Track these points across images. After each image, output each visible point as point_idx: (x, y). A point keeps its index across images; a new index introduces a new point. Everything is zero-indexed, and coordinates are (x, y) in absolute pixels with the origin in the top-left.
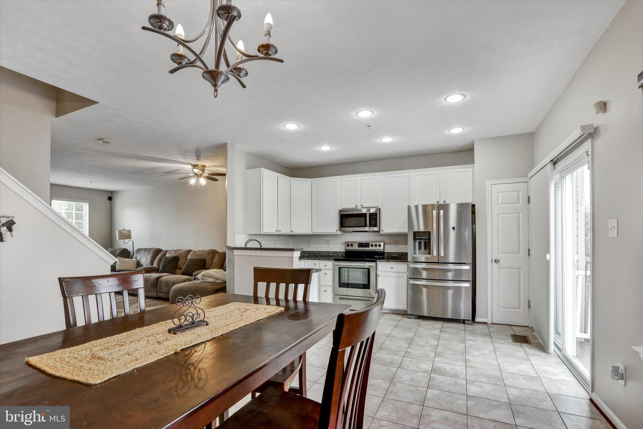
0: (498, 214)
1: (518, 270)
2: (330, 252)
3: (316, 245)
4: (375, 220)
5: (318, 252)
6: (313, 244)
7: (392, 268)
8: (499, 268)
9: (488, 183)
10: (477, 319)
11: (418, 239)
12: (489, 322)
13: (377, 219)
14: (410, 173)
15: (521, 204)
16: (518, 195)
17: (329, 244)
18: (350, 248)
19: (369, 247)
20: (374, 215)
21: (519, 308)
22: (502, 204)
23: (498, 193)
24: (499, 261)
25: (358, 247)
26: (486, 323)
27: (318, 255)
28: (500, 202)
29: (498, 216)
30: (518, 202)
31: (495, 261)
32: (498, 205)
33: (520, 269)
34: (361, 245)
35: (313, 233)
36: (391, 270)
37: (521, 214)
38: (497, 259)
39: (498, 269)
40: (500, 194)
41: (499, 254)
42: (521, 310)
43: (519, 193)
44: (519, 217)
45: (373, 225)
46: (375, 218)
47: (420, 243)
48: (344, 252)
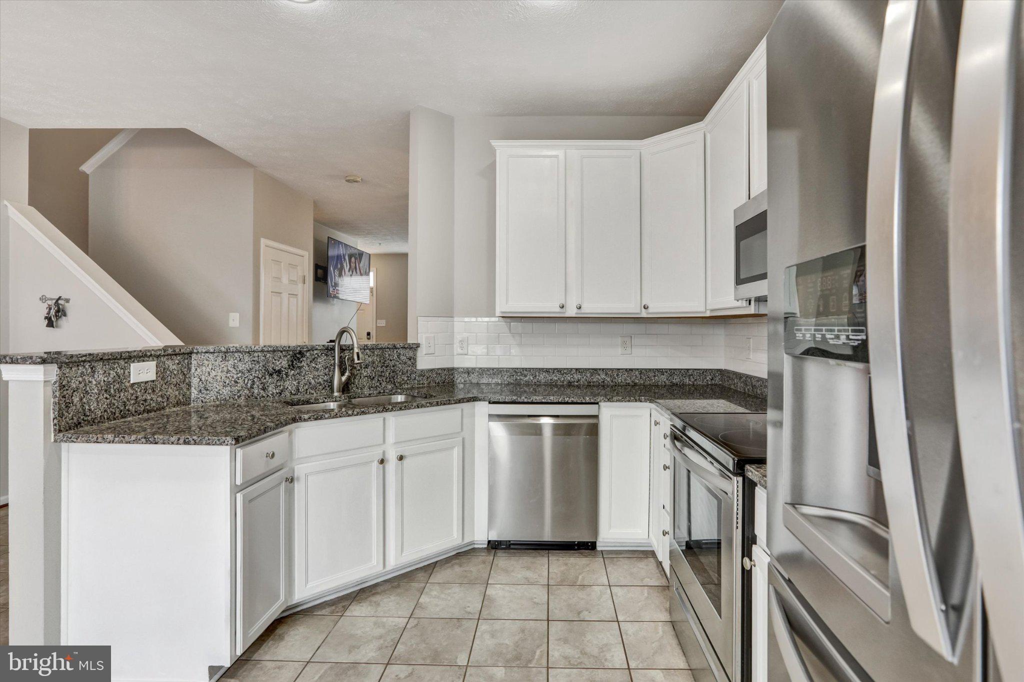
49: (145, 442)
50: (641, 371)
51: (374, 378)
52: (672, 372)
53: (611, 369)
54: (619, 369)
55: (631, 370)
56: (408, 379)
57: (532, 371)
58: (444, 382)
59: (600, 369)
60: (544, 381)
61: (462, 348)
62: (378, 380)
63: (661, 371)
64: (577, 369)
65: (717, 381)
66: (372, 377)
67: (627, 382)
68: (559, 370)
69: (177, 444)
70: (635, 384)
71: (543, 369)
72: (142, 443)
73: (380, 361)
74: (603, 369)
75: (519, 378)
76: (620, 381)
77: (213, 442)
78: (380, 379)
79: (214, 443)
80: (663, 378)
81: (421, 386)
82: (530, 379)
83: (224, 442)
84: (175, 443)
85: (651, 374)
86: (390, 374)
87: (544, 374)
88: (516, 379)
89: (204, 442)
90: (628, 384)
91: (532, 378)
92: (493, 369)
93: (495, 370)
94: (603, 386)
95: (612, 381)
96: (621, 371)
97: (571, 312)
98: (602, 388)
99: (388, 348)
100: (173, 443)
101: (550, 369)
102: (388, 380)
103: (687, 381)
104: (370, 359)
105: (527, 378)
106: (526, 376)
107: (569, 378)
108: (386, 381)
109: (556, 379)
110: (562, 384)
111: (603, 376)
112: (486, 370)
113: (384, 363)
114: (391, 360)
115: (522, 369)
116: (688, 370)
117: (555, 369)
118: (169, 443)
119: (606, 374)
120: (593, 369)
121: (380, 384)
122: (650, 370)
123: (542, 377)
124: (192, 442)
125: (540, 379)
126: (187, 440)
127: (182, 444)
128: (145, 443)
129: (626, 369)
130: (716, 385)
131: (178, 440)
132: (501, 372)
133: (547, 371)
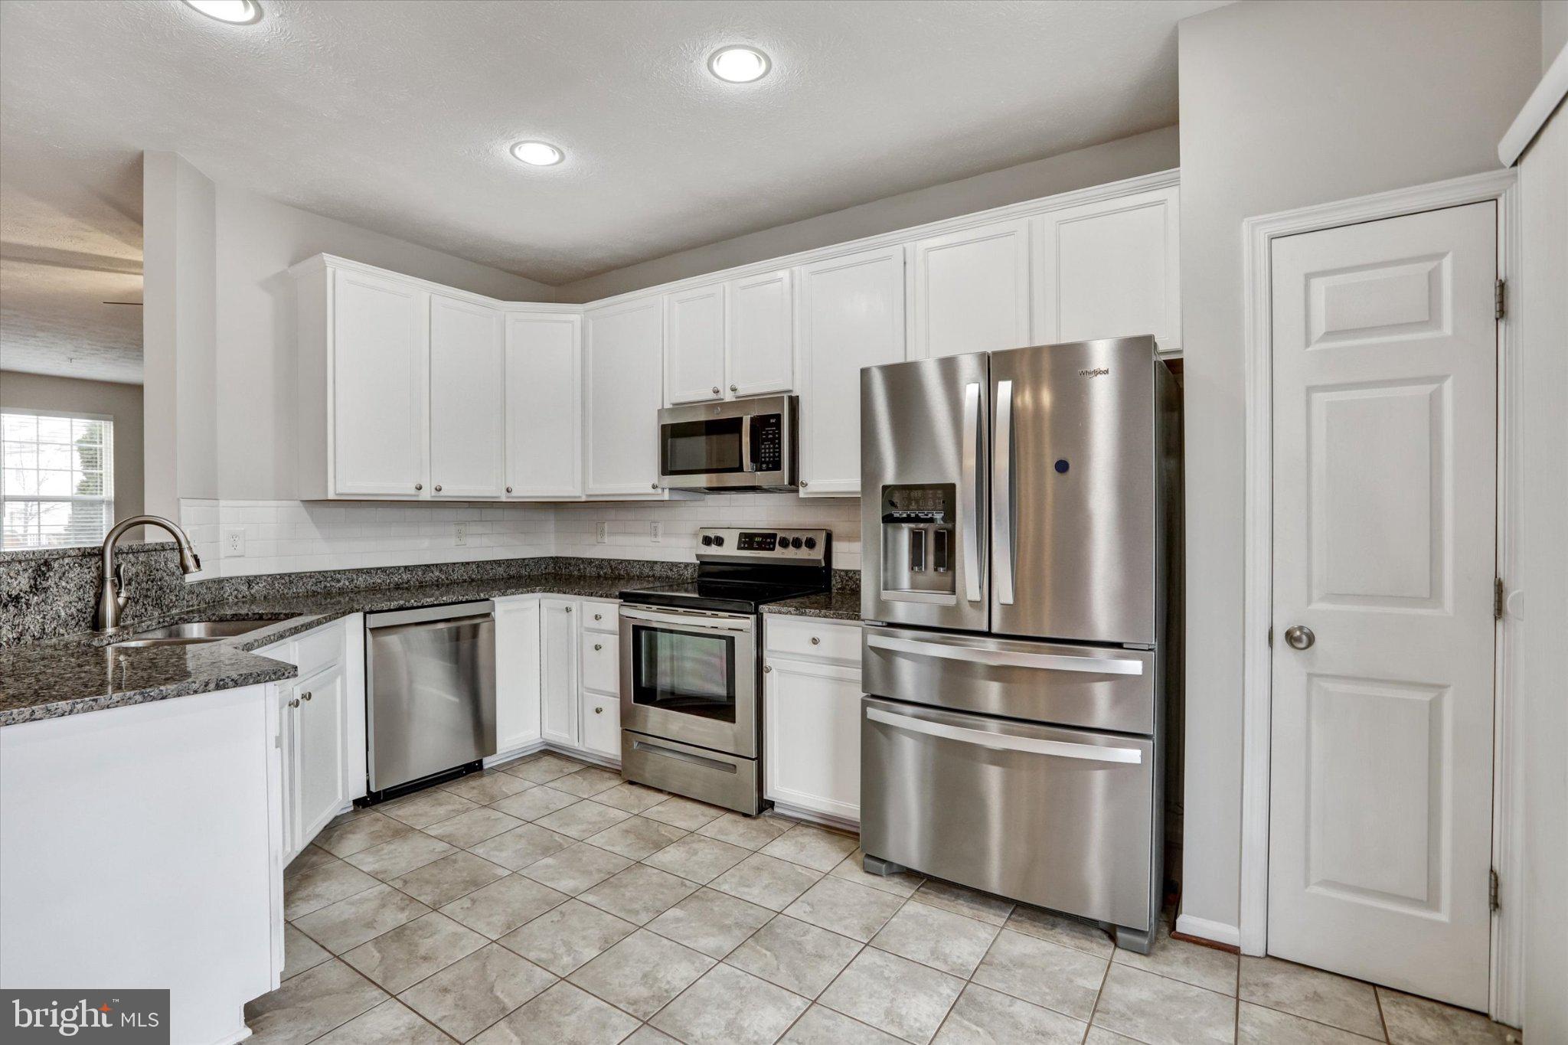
0: (1310, 390)
1: (1426, 697)
2: (656, 562)
3: (621, 540)
4: (774, 444)
5: (622, 561)
6: (611, 534)
7: (815, 641)
8: (1310, 676)
9: (1252, 234)
10: (1186, 923)
11: (908, 520)
12: (1252, 946)
13: (779, 438)
14: (905, 245)
15: (1447, 329)
16: (1433, 280)
17: (656, 535)
18: (713, 550)
19: (773, 549)
20: (772, 425)
21: (1431, 901)
22: (1330, 335)
23: (1308, 277)
24: (1311, 640)
25: (739, 548)
26: (1233, 950)
27: (622, 572)
28: (1319, 327)
29: (1308, 403)
30: (1432, 318)
31: (1290, 637)
32: (1308, 344)
33: (1442, 687)
34: (748, 540)
35: (591, 496)
36: (812, 649)
37: (1448, 386)
38: (1301, 628)
39: (1304, 678)
40: (1319, 286)
41: (1309, 601)
42: (1443, 917)
43: (1440, 265)
44: (1434, 402)
45: (767, 463)
46: (774, 434)
47: (916, 539)
48: (694, 565)
49: (141, 700)
50: (478, 564)
51: (138, 601)
52: (509, 563)
53: (446, 564)
54: (454, 564)
55: (468, 563)
56: (177, 600)
57: (347, 573)
58: (214, 602)
59: (433, 565)
60: (364, 586)
61: (235, 547)
62: (144, 604)
63: (498, 563)
64: (406, 567)
65: (550, 569)
66: (136, 600)
67: (464, 578)
68: (383, 570)
69: (204, 692)
70: (473, 580)
71: (363, 569)
72: (136, 703)
73: (145, 573)
74: (437, 565)
75: (328, 585)
76: (456, 578)
77: (265, 678)
78: (145, 602)
79: (267, 678)
80: (501, 570)
81: (191, 608)
82: (344, 584)
83: (284, 674)
84: (200, 690)
85: (488, 567)
86: (156, 592)
87: (364, 576)
88: (325, 587)
89: (251, 681)
90: (465, 581)
91: (347, 584)
92: (290, 575)
93: (293, 576)
94: (437, 586)
95: (447, 579)
96: (456, 565)
97: (426, 495)
98: (435, 588)
99: (155, 550)
100: (196, 692)
101: (372, 569)
102: (155, 602)
103: (523, 572)
104: (134, 570)
105: (341, 584)
106: (339, 581)
107: (396, 579)
108: (152, 605)
109: (379, 581)
110: (387, 587)
111: (438, 574)
112: (278, 577)
113: (150, 575)
114: (157, 570)
115: (334, 571)
116: (524, 559)
117: (378, 569)
118: (188, 694)
119: (441, 571)
120: (425, 565)
121: (146, 610)
122: (487, 562)
123: (361, 581)
124: (230, 684)
125: (358, 583)
126: (222, 683)
127: (214, 690)
128: (142, 702)
129: (462, 563)
130: (549, 574)
131: (206, 686)
132: (302, 578)
133: (368, 571)
